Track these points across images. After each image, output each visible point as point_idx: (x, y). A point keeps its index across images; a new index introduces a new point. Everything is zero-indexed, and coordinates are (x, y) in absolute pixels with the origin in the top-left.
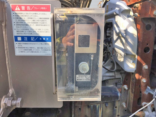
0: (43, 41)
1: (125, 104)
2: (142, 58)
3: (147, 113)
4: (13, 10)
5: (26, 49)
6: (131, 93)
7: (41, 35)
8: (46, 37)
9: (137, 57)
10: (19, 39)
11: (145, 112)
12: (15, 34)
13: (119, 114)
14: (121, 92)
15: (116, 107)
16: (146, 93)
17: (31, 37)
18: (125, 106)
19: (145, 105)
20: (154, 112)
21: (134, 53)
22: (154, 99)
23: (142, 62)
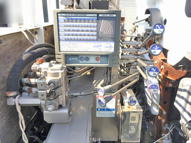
0: (110, 110)
1: (151, 133)
2: (162, 107)
3: (164, 141)
4: (97, 98)
5: (102, 114)
6: (155, 126)
7: (110, 108)
8: (112, 109)
9: (159, 106)
10: (99, 110)
11: (164, 140)
12: (97, 107)
13: (147, 139)
14: (149, 125)
15: (145, 135)
16: (164, 128)
17: (104, 109)
18: (151, 135)
19: (164, 136)
20: (169, 140)
21: (157, 104)
22: (169, 133)
23: (163, 109)
